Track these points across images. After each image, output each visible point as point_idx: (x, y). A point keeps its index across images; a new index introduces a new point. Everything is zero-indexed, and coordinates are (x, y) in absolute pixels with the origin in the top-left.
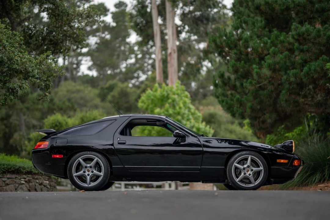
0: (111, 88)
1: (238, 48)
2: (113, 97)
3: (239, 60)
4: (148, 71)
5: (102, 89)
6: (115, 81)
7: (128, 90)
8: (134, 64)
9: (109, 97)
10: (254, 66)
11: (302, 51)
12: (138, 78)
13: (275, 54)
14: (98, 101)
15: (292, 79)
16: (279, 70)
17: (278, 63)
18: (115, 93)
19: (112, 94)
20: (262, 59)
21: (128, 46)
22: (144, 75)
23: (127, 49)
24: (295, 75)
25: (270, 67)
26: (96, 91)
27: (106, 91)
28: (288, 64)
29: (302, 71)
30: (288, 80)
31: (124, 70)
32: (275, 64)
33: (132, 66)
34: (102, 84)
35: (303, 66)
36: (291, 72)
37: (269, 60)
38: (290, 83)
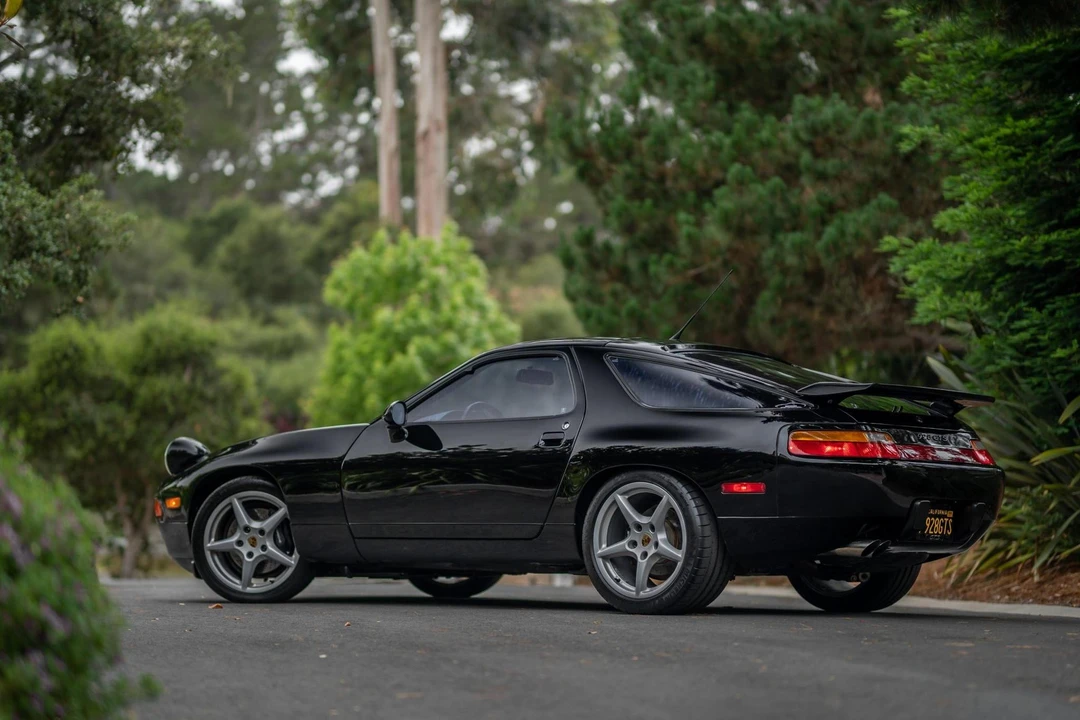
0: (227, 223)
1: (637, 158)
2: (234, 250)
3: (637, 194)
4: (346, 164)
5: (197, 223)
6: (239, 200)
7: (284, 229)
8: (302, 143)
9: (221, 252)
10: (682, 216)
11: (821, 177)
12: (313, 186)
13: (741, 183)
14: (182, 263)
15: (791, 260)
16: (755, 232)
17: (751, 210)
18: (241, 238)
19: (229, 241)
20: (705, 193)
21: (280, 83)
22: (334, 176)
23: (277, 94)
24: (800, 250)
25: (726, 221)
26: (178, 231)
27: (209, 231)
28: (780, 213)
29: (819, 235)
30: (778, 261)
31: (266, 160)
32: (744, 211)
33: (296, 147)
34: (195, 209)
35: (824, 222)
36: (790, 239)
37: (725, 200)
38: (785, 271)
